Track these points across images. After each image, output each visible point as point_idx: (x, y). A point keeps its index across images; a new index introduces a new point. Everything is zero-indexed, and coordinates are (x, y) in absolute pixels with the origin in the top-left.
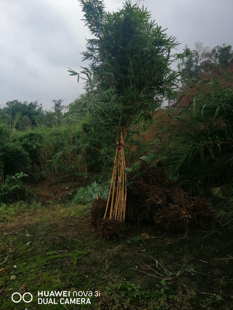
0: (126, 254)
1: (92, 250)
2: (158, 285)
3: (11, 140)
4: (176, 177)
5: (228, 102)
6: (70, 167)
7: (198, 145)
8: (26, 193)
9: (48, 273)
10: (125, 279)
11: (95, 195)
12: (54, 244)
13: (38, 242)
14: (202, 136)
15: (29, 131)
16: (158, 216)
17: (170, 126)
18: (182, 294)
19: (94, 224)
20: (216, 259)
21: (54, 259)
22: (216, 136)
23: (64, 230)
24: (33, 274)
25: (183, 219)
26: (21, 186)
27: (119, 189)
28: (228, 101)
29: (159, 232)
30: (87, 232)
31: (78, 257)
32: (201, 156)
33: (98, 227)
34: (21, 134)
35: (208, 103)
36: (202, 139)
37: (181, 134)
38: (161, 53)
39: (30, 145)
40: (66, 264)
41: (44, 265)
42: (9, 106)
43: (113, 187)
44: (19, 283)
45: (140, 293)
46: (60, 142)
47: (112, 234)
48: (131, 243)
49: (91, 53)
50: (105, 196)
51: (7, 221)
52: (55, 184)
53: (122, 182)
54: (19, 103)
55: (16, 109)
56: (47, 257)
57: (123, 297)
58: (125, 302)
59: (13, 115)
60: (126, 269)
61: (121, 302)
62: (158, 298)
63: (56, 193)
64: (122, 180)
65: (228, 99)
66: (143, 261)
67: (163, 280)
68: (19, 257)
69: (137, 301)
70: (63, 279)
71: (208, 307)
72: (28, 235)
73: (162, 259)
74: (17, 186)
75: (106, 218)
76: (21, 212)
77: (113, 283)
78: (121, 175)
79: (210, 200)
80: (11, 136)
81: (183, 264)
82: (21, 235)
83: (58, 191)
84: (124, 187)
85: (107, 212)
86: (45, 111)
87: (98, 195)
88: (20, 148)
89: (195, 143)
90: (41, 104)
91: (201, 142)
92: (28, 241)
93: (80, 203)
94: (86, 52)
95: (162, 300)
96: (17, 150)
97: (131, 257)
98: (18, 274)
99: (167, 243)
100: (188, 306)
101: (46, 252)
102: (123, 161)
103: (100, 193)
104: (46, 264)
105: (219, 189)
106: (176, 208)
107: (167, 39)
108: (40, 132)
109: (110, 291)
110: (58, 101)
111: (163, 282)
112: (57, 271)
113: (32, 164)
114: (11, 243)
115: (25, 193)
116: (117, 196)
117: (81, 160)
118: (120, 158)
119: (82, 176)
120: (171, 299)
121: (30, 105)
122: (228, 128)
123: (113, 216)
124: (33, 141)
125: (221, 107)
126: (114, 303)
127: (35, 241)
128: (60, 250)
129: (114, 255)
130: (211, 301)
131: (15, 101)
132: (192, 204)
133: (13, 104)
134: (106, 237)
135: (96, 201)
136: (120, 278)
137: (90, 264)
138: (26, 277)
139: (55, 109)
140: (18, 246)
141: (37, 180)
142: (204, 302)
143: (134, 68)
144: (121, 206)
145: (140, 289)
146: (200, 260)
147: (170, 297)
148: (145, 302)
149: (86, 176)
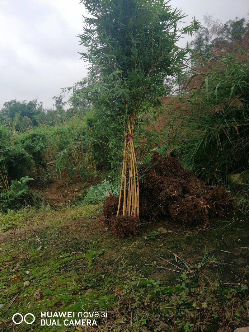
0: (143, 250)
1: (107, 249)
2: (178, 279)
3: (12, 143)
4: (191, 166)
5: (244, 79)
6: (77, 167)
7: (213, 130)
8: (34, 197)
9: (62, 276)
10: (143, 276)
11: (106, 193)
12: (67, 247)
13: (50, 246)
14: (217, 120)
15: (31, 131)
16: (175, 209)
17: (181, 112)
18: (204, 286)
19: (107, 223)
20: (238, 248)
21: (68, 261)
22: (232, 118)
23: (76, 232)
24: (47, 279)
25: (201, 209)
26: (28, 190)
27: (131, 183)
28: (244, 77)
29: (176, 225)
30: (100, 232)
31: (92, 258)
32: (217, 141)
33: (112, 225)
34: (22, 136)
35: (222, 82)
36: (218, 123)
37: (194, 119)
38: (167, 29)
39: (33, 146)
40: (80, 265)
41: (57, 269)
42: (7, 107)
43: (124, 183)
44: (33, 288)
45: (161, 288)
46: (65, 140)
47: (126, 231)
48: (147, 239)
49: (88, 35)
50: (117, 193)
51: (15, 227)
52: (63, 186)
53: (133, 176)
54: (18, 103)
55: (15, 110)
56: (60, 260)
57: (143, 295)
58: (145, 299)
59: (12, 116)
60: (144, 265)
61: (141, 299)
62: (180, 292)
63: (65, 195)
64: (133, 173)
65: (244, 75)
66: (161, 256)
67: (184, 273)
68: (31, 263)
69: (157, 297)
70: (78, 280)
71: (232, 297)
72: (38, 239)
73: (181, 252)
74: (23, 191)
75: (119, 215)
76: (29, 217)
77: (131, 280)
78: (132, 169)
79: (229, 187)
80: (11, 138)
81: (204, 256)
82: (31, 240)
83: (67, 193)
84: (136, 181)
85: (120, 209)
86: (46, 109)
87: (109, 193)
88: (23, 151)
89: (209, 127)
90: (41, 102)
91: (216, 126)
92: (39, 246)
93: (91, 203)
94: (84, 34)
95: (184, 294)
96: (19, 153)
97: (148, 252)
98: (31, 280)
99: (186, 236)
100: (211, 298)
101: (58, 256)
102: (133, 153)
103: (111, 191)
104: (59, 268)
105: (238, 175)
106: (193, 199)
107: (172, 11)
108: (42, 131)
109: (129, 290)
110: (59, 98)
111: (184, 276)
112: (71, 273)
113: (37, 167)
114: (21, 249)
115: (32, 198)
116: (129, 192)
117: (89, 158)
118: (129, 150)
119: (91, 175)
120: (193, 293)
121: (29, 104)
122: (246, 108)
123: (127, 213)
124: (35, 142)
125: (236, 86)
126: (133, 300)
127: (46, 245)
128: (74, 251)
129: (130, 252)
130: (236, 291)
131: (13, 101)
132: (210, 193)
133: (12, 105)
134: (121, 235)
135: (107, 198)
136: (139, 276)
137: (106, 263)
138: (40, 282)
139: (56, 106)
140: (29, 251)
141: (44, 183)
142: (228, 293)
143: (137, 47)
144: (134, 202)
145: (160, 285)
146: (222, 251)
147: (192, 290)
148: (166, 297)
149: (96, 176)
